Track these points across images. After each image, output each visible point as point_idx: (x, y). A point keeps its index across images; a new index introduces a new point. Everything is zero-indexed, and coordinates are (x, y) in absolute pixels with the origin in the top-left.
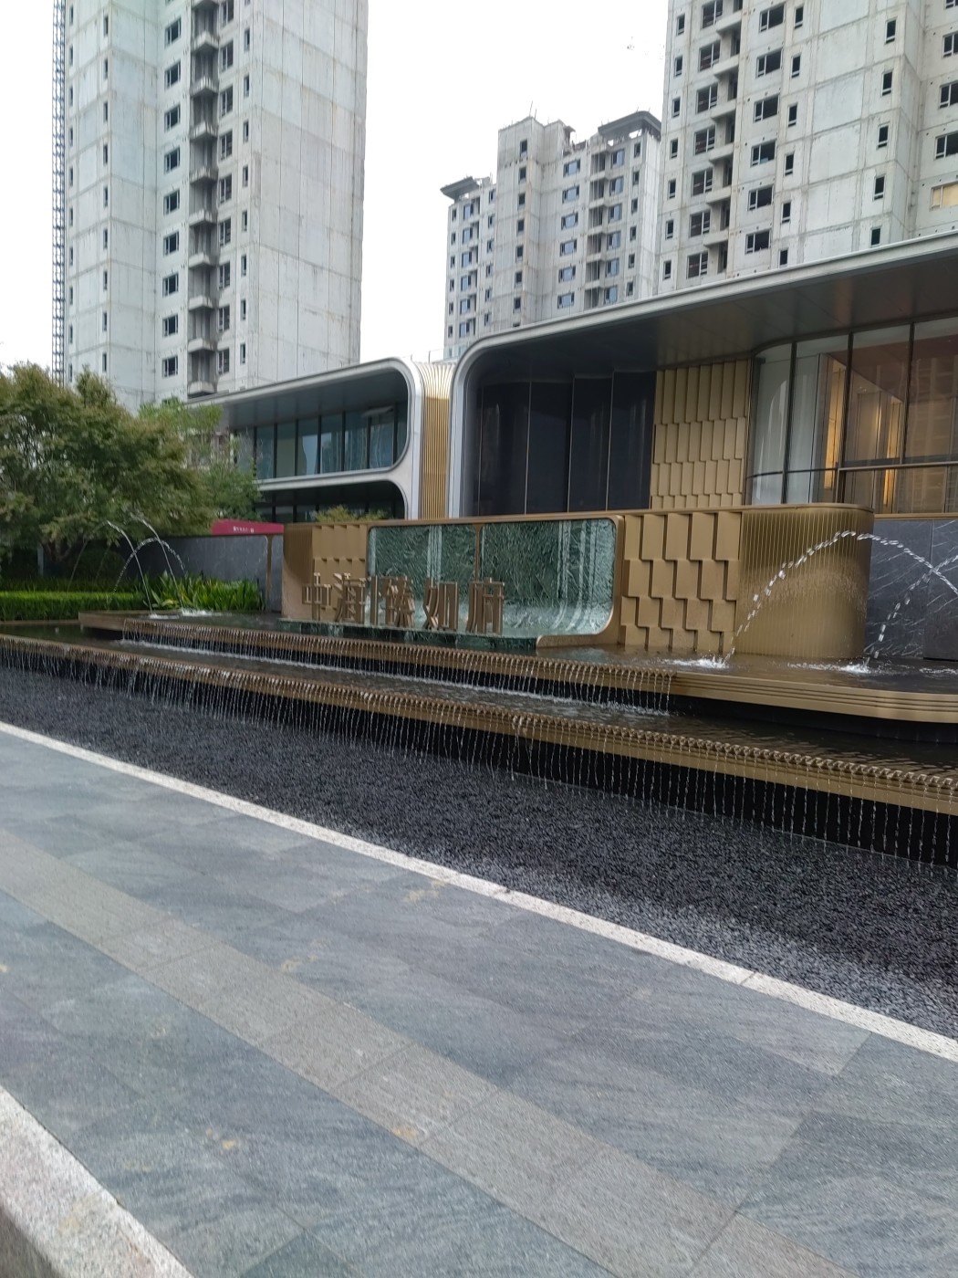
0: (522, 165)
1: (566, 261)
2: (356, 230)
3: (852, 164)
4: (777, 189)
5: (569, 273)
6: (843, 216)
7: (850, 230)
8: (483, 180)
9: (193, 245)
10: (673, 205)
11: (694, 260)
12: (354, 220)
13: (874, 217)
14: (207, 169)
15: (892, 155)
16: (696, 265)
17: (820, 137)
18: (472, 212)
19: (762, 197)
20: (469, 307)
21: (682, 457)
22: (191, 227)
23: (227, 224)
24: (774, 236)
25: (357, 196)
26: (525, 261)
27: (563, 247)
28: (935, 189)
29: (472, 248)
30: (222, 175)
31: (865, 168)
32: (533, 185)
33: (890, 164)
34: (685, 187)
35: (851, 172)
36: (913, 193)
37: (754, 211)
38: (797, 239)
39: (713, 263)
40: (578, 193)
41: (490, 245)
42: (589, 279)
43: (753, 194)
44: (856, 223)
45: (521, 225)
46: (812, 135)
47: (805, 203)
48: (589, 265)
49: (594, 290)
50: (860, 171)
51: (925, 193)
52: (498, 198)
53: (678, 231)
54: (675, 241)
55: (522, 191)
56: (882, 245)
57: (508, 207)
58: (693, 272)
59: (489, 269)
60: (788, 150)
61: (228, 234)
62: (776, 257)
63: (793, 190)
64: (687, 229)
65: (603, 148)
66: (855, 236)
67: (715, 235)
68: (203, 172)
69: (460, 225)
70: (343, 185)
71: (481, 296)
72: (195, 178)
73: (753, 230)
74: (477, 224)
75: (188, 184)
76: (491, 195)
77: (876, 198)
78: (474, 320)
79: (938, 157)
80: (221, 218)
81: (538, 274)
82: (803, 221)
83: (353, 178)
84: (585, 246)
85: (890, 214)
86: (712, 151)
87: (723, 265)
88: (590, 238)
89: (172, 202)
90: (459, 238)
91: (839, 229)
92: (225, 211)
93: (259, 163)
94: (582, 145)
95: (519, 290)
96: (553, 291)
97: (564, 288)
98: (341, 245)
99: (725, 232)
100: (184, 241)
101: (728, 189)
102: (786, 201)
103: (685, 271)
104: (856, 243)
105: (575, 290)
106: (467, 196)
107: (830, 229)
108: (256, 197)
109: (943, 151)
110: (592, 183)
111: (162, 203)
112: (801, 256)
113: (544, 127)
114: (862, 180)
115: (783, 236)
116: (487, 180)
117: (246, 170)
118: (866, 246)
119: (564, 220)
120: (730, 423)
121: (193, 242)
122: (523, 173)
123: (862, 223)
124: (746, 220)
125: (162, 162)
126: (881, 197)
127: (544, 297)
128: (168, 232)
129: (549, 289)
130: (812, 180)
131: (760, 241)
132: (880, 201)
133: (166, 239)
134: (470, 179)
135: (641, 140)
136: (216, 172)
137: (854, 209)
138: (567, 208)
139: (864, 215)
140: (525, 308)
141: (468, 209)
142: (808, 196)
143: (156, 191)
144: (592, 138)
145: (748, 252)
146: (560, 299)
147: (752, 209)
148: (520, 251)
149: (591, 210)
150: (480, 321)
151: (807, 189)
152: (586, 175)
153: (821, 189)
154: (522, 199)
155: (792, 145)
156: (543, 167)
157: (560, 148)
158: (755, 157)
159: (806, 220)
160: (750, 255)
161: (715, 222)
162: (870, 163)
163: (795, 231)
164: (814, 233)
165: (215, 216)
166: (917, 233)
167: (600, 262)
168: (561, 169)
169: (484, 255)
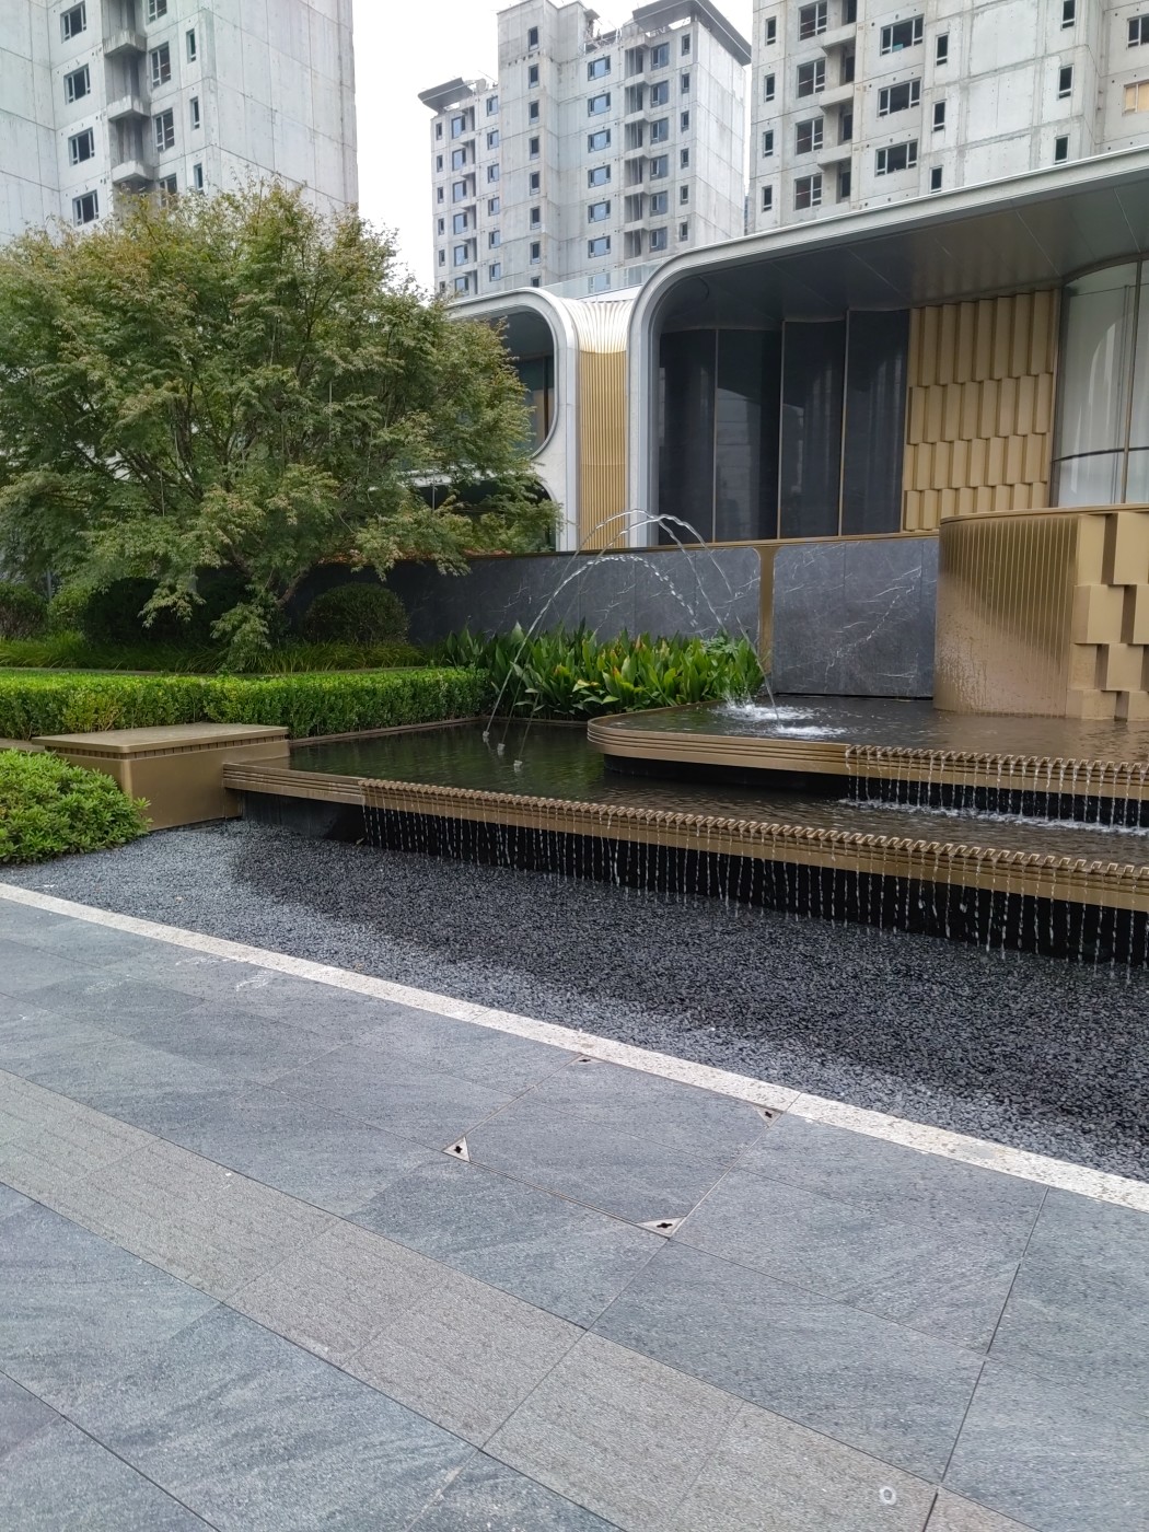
0: (532, 62)
1: (597, 193)
2: (348, 133)
3: (1027, 50)
4: (926, 84)
5: (601, 210)
6: (1018, 120)
7: (1026, 141)
8: (478, 82)
9: (116, 150)
10: (772, 110)
11: (802, 185)
12: (345, 120)
13: (1059, 121)
14: (131, 35)
15: (1081, 39)
16: (806, 192)
17: (982, 12)
18: (463, 128)
19: (898, 98)
20: (466, 256)
21: (951, 433)
22: (111, 121)
23: (167, 118)
24: (922, 149)
25: (345, 86)
26: (543, 194)
27: (591, 174)
28: (1128, 87)
29: (467, 176)
30: (153, 43)
31: (1046, 55)
32: (549, 92)
33: (1080, 49)
34: (787, 86)
35: (1028, 61)
36: (1100, 92)
37: (885, 117)
38: (955, 153)
39: (829, 189)
40: (608, 103)
41: (491, 171)
42: (628, 220)
43: (883, 94)
44: (1035, 131)
45: (535, 146)
46: (973, 9)
47: (965, 103)
48: (628, 199)
49: (637, 232)
50: (1039, 60)
51: (1116, 91)
52: (500, 108)
53: (780, 145)
54: (775, 160)
55: (534, 99)
56: (1071, 160)
57: (515, 121)
58: (803, 202)
59: (491, 204)
60: (940, 29)
61: (170, 133)
62: (927, 178)
63: (948, 84)
64: (792, 144)
65: (640, 41)
66: (1033, 148)
67: (831, 151)
68: (125, 38)
69: (449, 145)
70: (327, 68)
71: (483, 241)
72: (111, 47)
73: (885, 144)
74: (472, 144)
75: (101, 54)
76: (490, 103)
77: (1061, 97)
78: (475, 272)
79: (1130, 45)
80: (156, 109)
81: (559, 211)
82: (963, 128)
83: (340, 58)
84: (622, 174)
85: (1080, 117)
86: (824, 35)
87: (845, 190)
88: (628, 163)
89: (78, 84)
90: (447, 163)
91: (1012, 139)
92: (162, 98)
93: (210, 25)
94: (610, 37)
95: (536, 232)
96: (582, 234)
97: (596, 230)
98: (329, 153)
99: (847, 146)
100: (102, 142)
101: (849, 86)
102: (938, 100)
103: (792, 200)
104: (1035, 158)
105: (610, 232)
106: (455, 106)
107: (1000, 139)
108: (210, 77)
109: (1137, 38)
110: (627, 89)
111: (61, 87)
112: (960, 176)
113: (559, 10)
114: (1041, 72)
115: (935, 148)
116: (482, 83)
117: (191, 35)
118: (1048, 162)
119: (591, 139)
120: (1026, 384)
121: (116, 143)
122: (534, 74)
123: (1043, 130)
124: (875, 129)
125: (57, 25)
126: (1068, 94)
127: (570, 241)
128: (76, 129)
129: (575, 231)
130: (974, 71)
131: (896, 158)
132: (1066, 100)
133: (72, 140)
134: (459, 81)
135: (690, 31)
136: (143, 39)
137: (1032, 110)
138: (595, 123)
139: (1046, 119)
140: (546, 257)
141: (458, 123)
142: (969, 94)
143: (50, 68)
144: (625, 27)
145: (879, 174)
146: (591, 244)
147: (883, 114)
148: (535, 180)
149: (627, 126)
150: (484, 275)
151: (968, 83)
152: (618, 78)
153: (987, 84)
154: (534, 110)
155: (945, 22)
156: (560, 66)
157: (580, 42)
158: (886, 43)
159: (967, 127)
160: (881, 177)
161: (831, 132)
162: (1053, 49)
163: (951, 143)
164: (978, 144)
165: (148, 105)
166: (1106, 146)
167: (643, 194)
168: (584, 70)
169: (484, 186)
